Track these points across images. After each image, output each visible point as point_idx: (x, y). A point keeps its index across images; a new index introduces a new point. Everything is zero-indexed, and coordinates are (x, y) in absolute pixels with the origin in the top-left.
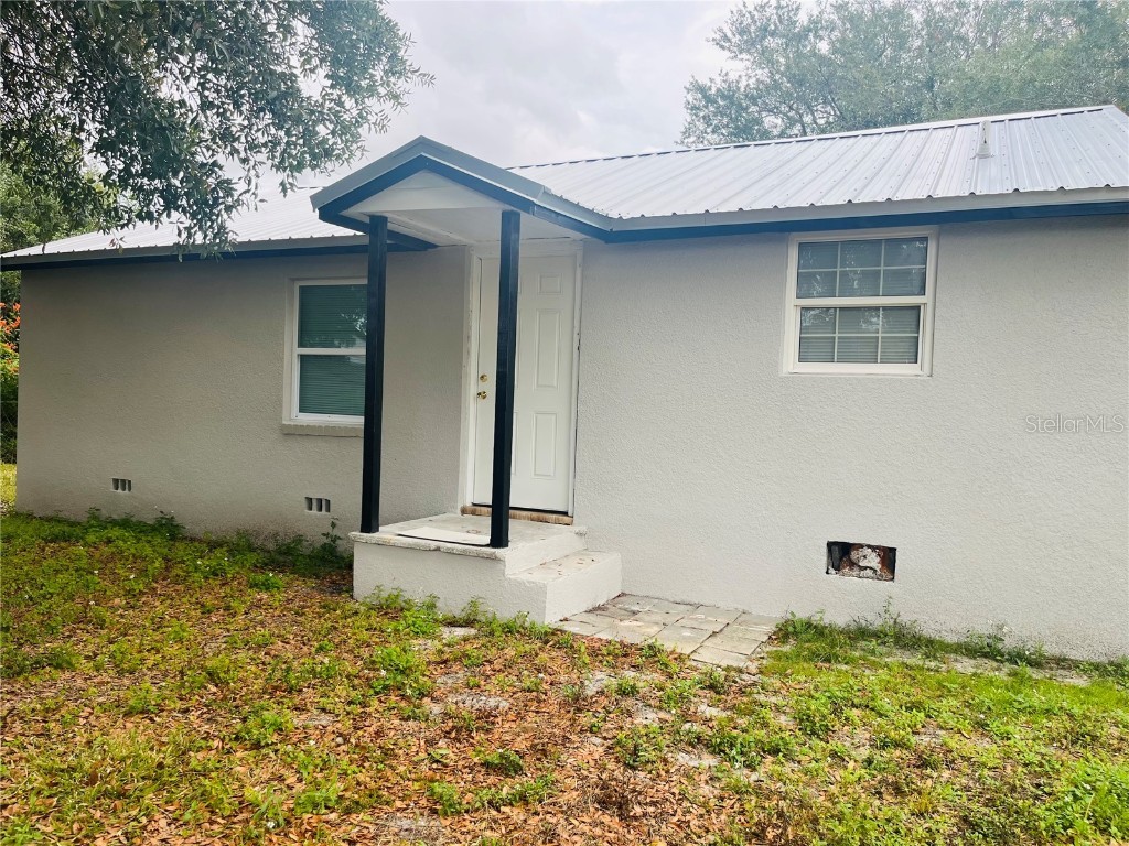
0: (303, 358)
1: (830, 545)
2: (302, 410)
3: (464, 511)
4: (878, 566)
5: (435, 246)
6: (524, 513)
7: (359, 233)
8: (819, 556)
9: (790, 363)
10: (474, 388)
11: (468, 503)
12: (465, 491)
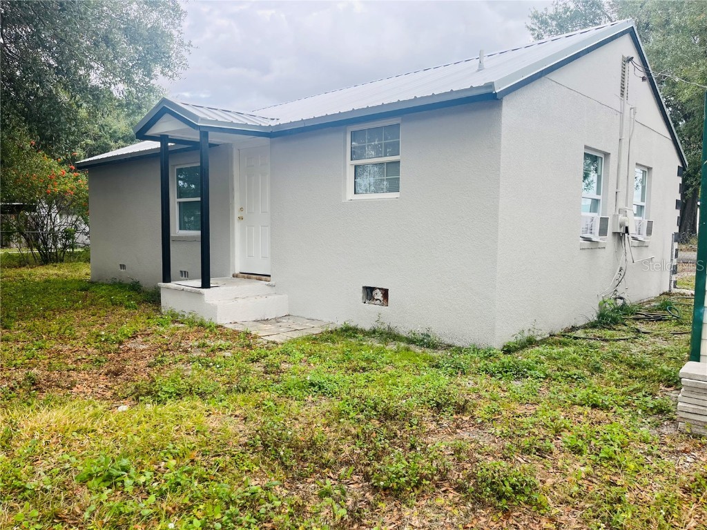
0: (180, 203)
1: (364, 287)
2: (180, 229)
3: (235, 276)
4: (382, 299)
5: (218, 145)
6: (254, 276)
7: (172, 144)
8: (360, 294)
9: (350, 195)
10: (237, 214)
11: (237, 272)
12: (234, 266)
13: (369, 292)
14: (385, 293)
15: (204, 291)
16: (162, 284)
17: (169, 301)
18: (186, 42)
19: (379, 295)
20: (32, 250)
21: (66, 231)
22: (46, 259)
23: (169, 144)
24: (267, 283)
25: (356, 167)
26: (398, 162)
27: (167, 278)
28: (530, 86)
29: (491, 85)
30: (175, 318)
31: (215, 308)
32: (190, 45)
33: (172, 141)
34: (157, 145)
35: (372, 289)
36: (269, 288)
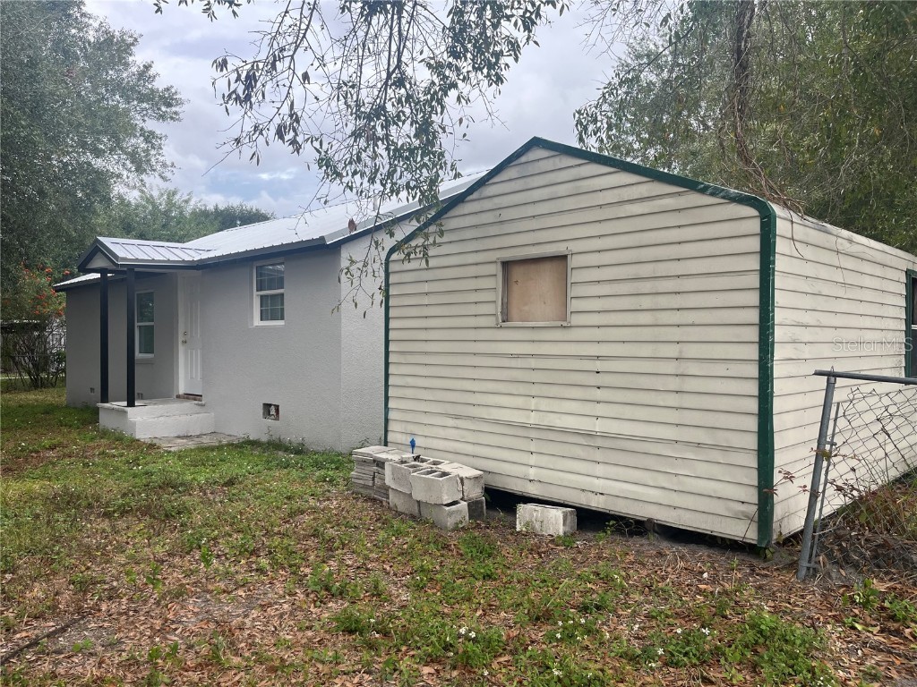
0: (140, 327)
1: (262, 405)
2: (140, 352)
3: (178, 397)
4: (275, 414)
6: (190, 397)
8: (261, 411)
9: (257, 322)
10: (181, 338)
11: (181, 392)
12: (178, 387)
13: (267, 406)
14: (277, 408)
15: (129, 409)
16: (100, 405)
17: (105, 421)
18: (169, 163)
19: (273, 411)
20: (20, 375)
21: (59, 354)
22: (37, 384)
23: (109, 275)
24: (196, 402)
25: (262, 297)
26: (282, 295)
27: (105, 399)
28: (355, 241)
29: (322, 238)
30: (104, 434)
31: (134, 424)
32: (173, 165)
33: (111, 272)
34: (98, 275)
35: (270, 405)
36: (197, 407)
